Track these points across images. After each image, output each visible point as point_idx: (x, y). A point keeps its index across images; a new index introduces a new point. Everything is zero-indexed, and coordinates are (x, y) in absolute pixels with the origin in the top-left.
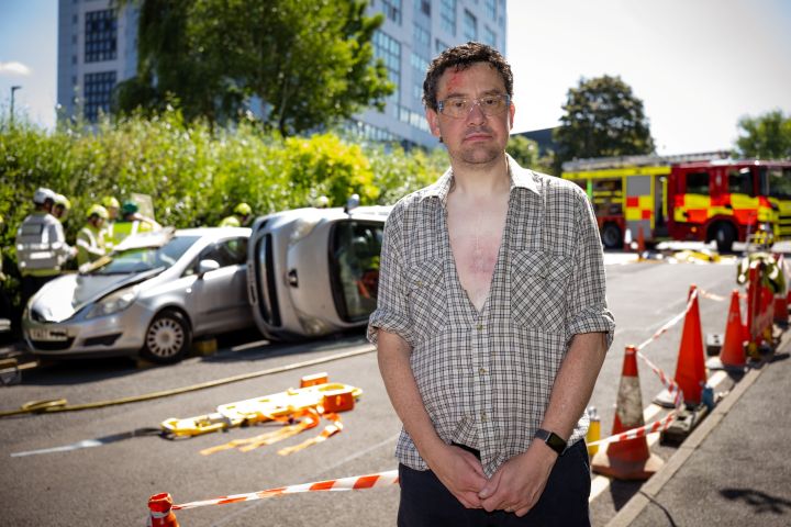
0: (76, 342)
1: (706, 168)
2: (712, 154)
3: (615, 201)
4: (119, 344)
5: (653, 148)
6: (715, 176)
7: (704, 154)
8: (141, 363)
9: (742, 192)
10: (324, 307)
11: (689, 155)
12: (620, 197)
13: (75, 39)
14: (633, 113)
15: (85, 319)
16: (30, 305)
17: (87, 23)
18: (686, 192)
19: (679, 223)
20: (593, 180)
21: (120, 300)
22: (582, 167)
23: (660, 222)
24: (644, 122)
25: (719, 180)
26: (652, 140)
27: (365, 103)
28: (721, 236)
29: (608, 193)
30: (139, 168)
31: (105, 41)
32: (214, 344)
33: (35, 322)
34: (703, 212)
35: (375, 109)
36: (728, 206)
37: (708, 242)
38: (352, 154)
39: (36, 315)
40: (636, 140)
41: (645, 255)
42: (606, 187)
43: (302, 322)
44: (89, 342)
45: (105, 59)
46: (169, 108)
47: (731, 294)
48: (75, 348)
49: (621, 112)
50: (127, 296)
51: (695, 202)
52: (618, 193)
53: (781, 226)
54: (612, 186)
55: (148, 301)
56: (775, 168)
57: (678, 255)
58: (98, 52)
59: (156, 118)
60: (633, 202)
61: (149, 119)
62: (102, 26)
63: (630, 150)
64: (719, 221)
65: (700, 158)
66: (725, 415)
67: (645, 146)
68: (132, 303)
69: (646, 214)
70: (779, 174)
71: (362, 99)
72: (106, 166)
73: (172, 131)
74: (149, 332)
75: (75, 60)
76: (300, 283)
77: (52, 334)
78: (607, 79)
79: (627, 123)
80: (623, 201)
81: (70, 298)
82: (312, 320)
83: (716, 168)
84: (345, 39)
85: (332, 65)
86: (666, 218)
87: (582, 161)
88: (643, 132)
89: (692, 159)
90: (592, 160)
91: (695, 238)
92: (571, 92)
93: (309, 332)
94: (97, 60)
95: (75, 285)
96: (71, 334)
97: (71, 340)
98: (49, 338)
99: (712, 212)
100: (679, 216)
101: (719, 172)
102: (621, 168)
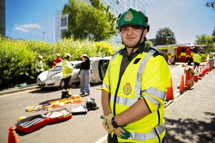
0: (46, 85)
1: (185, 47)
2: (187, 44)
3: (166, 54)
4: (55, 85)
5: (176, 43)
6: (187, 49)
7: (185, 44)
8: (59, 89)
9: (193, 52)
10: (97, 77)
11: (182, 44)
12: (167, 53)
13: (59, 23)
14: (171, 35)
15: (48, 80)
16: (38, 77)
17: (61, 19)
18: (181, 52)
19: (179, 59)
20: (161, 50)
21: (55, 76)
22: (159, 47)
23: (175, 59)
24: (174, 37)
25: (188, 49)
26: (176, 41)
27: (113, 35)
28: (189, 61)
29: (164, 53)
30: (64, 49)
31: (64, 23)
32: (75, 85)
33: (39, 81)
34: (185, 56)
35: (116, 36)
36: (190, 55)
37: (186, 63)
38: (109, 46)
39: (39, 79)
40: (172, 41)
41: (172, 65)
42: (164, 51)
43: (93, 80)
44: (49, 85)
45: (65, 26)
46: (72, 37)
47: (182, 76)
48: (46, 86)
49: (169, 35)
50: (56, 75)
51: (183, 54)
52: (167, 52)
53: (202, 59)
54: (165, 51)
55: (60, 77)
56: (201, 47)
57: (179, 65)
58: (63, 25)
59: (69, 39)
60: (170, 54)
61: (68, 39)
62: (64, 20)
63: (171, 43)
64: (188, 58)
65: (184, 45)
66: (175, 103)
67: (174, 42)
68: (57, 77)
69: (172, 57)
70: (202, 48)
71: (113, 34)
72: (57, 49)
73: (72, 41)
74: (61, 83)
75: (59, 27)
76: (92, 73)
77: (42, 83)
78: (166, 28)
79: (170, 37)
80: (168, 54)
81: (46, 76)
82: (95, 80)
83: (187, 47)
84: (109, 21)
85: (106, 27)
86: (177, 58)
87: (159, 46)
88: (174, 40)
89: (183, 45)
90: (161, 45)
91: (183, 62)
92: (157, 32)
93: (94, 83)
94: (63, 26)
95: (47, 73)
96: (45, 83)
97: (45, 84)
98: (41, 84)
99: (187, 56)
100: (179, 57)
101: (188, 48)
102: (167, 47)
